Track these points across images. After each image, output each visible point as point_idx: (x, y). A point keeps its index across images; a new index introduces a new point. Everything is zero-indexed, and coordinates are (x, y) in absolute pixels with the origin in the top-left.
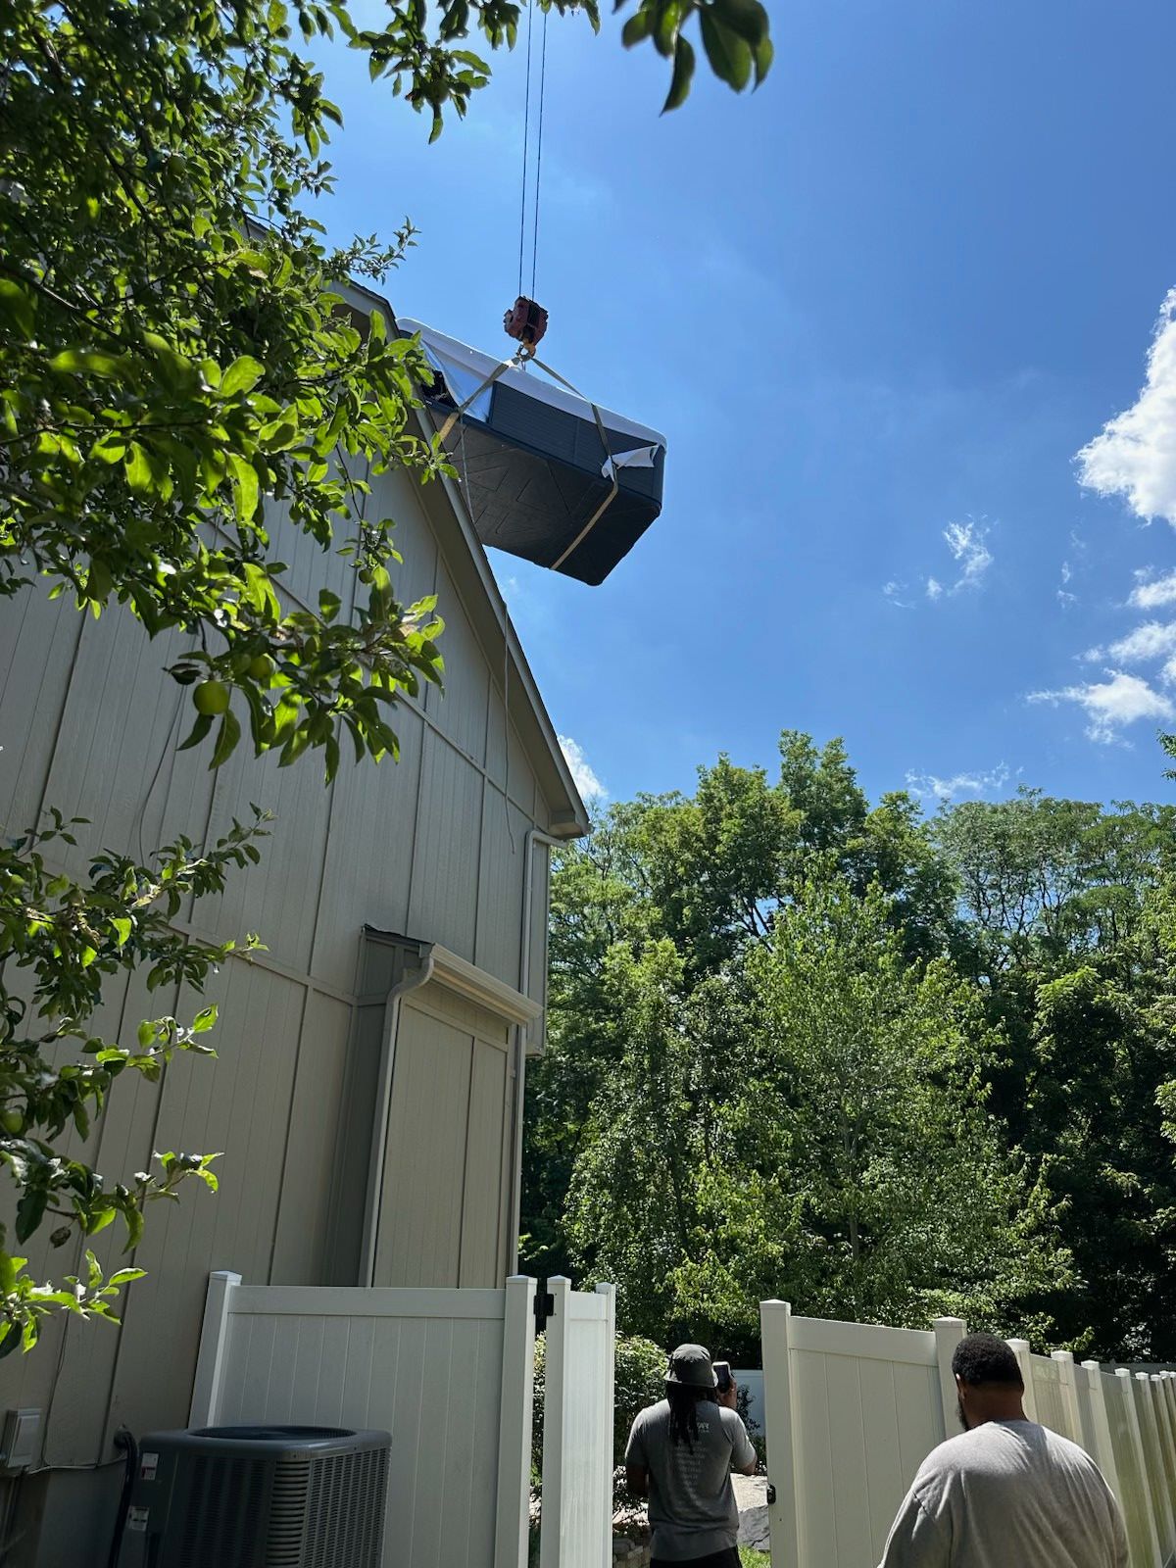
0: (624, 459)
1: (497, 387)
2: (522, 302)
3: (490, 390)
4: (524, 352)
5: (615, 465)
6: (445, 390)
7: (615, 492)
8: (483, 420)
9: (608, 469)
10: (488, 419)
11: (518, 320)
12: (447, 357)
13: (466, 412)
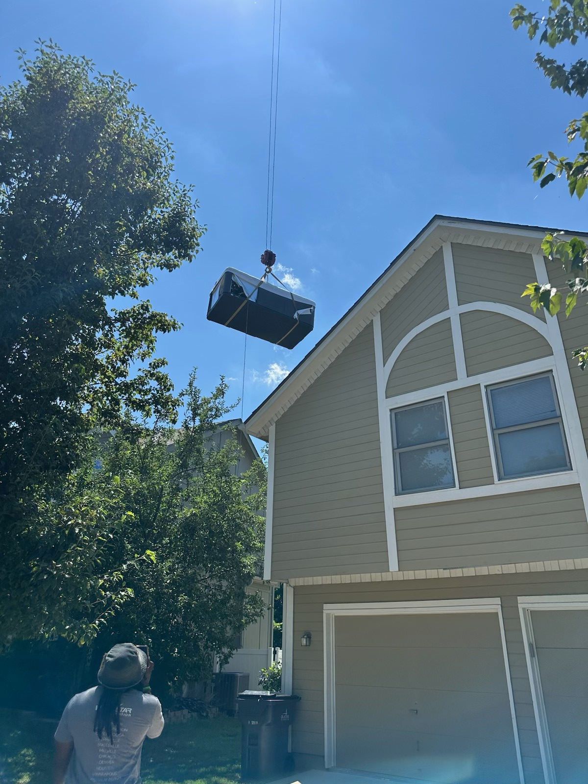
0: (301, 312)
1: (259, 289)
2: (267, 252)
3: (257, 290)
4: (268, 270)
5: (298, 314)
6: (243, 291)
7: (298, 323)
8: (255, 301)
9: (296, 316)
10: (256, 301)
11: (265, 259)
12: (243, 280)
13: (250, 299)
